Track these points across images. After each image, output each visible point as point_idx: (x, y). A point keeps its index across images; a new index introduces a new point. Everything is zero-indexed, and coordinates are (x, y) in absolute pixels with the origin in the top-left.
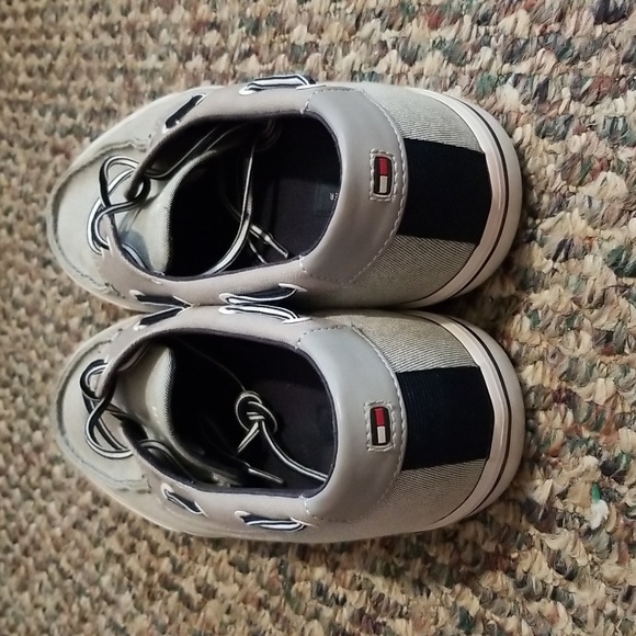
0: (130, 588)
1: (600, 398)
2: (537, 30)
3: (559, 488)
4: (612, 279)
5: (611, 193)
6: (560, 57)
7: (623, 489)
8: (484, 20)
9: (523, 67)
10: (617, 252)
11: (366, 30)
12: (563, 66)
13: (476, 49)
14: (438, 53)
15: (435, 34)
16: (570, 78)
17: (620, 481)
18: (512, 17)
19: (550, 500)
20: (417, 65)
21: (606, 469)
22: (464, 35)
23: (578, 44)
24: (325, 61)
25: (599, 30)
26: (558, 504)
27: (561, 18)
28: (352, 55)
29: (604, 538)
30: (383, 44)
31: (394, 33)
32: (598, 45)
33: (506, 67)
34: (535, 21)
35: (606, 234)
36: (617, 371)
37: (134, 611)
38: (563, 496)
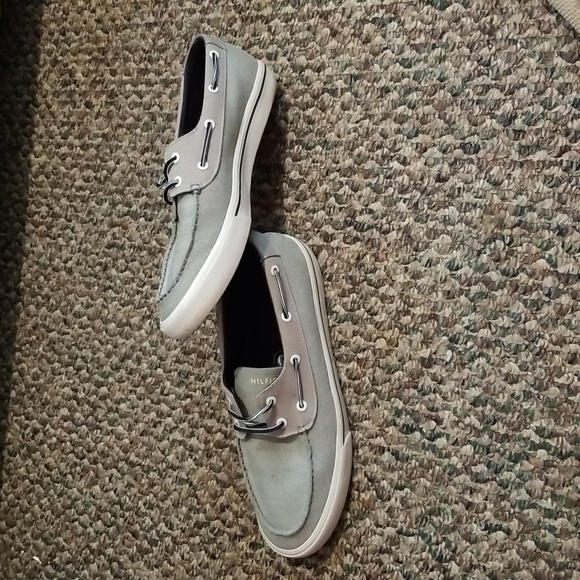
0: (191, 456)
1: (447, 315)
2: (412, 183)
3: (434, 351)
4: (449, 272)
5: (445, 242)
6: (422, 193)
7: (458, 346)
8: (390, 177)
9: (408, 196)
10: (450, 262)
11: (332, 176)
12: (423, 197)
13: (386, 188)
14: (369, 188)
15: (366, 180)
16: (426, 201)
17: (457, 343)
18: (401, 178)
19: (430, 356)
20: (359, 193)
21: (451, 340)
22: (381, 182)
23: (429, 189)
24: (310, 187)
25: (437, 185)
26: (434, 356)
27: (422, 179)
28: (325, 186)
29: (452, 364)
30: (341, 183)
31: (346, 178)
32: (437, 190)
33: (400, 196)
34: (410, 180)
35: (445, 256)
36: (452, 304)
37: (196, 467)
38: (435, 353)
